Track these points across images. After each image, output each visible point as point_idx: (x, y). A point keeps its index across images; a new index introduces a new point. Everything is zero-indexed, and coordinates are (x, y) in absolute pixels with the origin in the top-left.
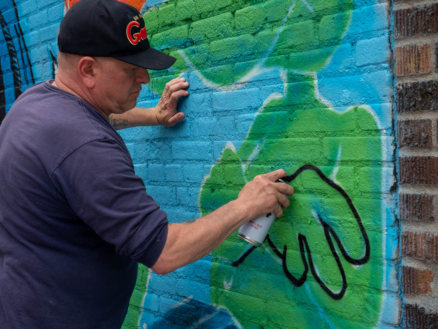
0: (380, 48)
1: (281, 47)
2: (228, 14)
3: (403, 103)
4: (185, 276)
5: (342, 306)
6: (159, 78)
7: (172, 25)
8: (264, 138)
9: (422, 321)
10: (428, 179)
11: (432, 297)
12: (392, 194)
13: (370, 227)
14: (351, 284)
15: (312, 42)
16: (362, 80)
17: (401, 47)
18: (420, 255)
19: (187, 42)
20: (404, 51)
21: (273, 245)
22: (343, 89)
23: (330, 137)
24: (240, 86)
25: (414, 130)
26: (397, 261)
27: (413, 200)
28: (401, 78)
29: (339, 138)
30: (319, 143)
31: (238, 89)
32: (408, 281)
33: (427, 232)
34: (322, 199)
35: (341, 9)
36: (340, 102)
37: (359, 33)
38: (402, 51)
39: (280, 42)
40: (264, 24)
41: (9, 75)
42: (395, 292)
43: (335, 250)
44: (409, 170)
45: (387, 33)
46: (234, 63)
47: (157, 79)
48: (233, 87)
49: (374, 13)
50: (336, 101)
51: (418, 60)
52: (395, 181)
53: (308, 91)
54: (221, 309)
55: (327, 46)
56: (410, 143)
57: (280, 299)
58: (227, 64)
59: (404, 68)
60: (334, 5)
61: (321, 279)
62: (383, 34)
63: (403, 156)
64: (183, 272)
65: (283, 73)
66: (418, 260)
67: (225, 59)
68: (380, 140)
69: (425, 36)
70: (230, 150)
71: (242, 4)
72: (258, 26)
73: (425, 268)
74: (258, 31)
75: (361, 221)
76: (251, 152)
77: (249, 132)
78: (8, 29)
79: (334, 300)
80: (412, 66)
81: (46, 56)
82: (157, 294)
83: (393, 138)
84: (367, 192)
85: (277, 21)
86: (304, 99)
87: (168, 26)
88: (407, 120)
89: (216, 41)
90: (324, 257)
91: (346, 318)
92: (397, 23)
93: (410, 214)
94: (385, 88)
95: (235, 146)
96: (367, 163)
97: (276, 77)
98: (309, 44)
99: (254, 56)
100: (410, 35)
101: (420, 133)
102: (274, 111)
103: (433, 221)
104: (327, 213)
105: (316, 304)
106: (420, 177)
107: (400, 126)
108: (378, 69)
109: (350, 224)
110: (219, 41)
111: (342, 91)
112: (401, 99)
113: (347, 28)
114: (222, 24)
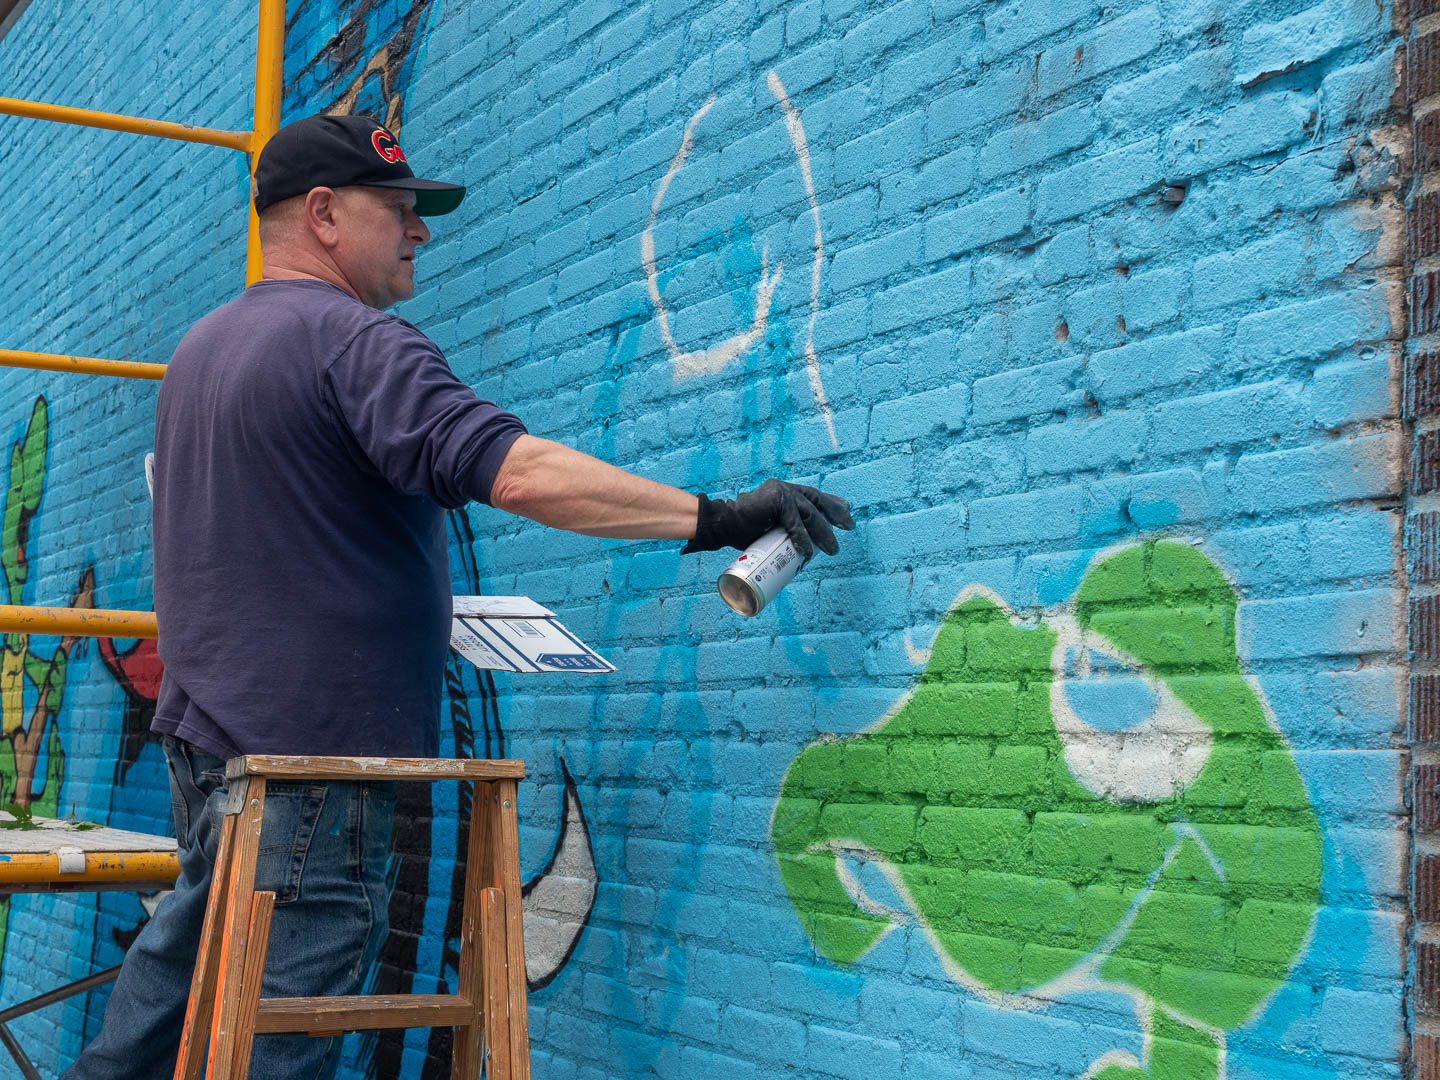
1: (1142, 939)
2: (1017, 816)
7: (875, 795)
17: (1430, 1036)
24: (1034, 1004)
37: (1331, 969)
38: (1433, 1047)
39: (1140, 927)
40: (1103, 869)
46: (1024, 941)
48: (1017, 1000)
49: (1370, 932)
62: (1390, 991)
71: (1053, 801)
74: (1088, 883)
78: (458, 669)
81: (550, 768)
85: (1136, 872)
89: (982, 873)
92: (1421, 972)
97: (1125, 1011)
99: (1073, 940)
108: (1371, 1073)
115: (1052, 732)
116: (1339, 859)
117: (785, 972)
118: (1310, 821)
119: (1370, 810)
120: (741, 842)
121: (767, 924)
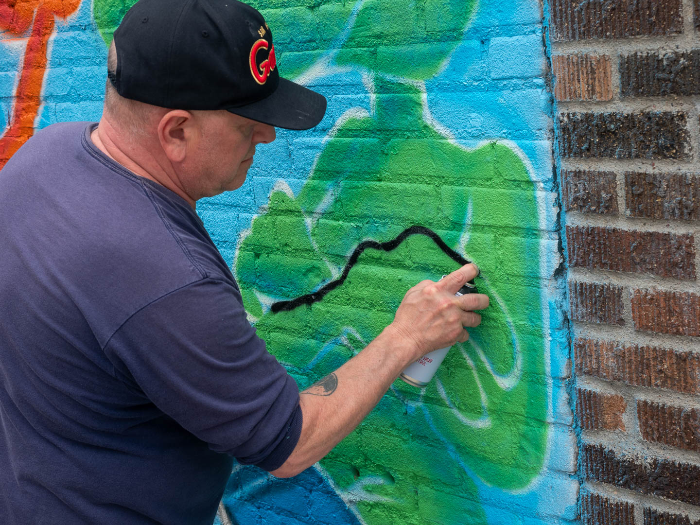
0: (530, 54)
1: (361, 34)
3: (570, 143)
5: (485, 444)
8: (341, 179)
9: (611, 469)
10: (614, 263)
11: (625, 435)
12: (556, 279)
13: (525, 329)
14: (498, 412)
15: (413, 32)
16: (501, 100)
18: (605, 374)
20: (568, 62)
22: (470, 112)
23: (452, 186)
25: (589, 186)
26: (568, 381)
27: (591, 292)
28: (565, 104)
29: (467, 188)
30: (435, 193)
32: (588, 411)
33: (614, 341)
36: (467, 132)
37: (493, 26)
38: (566, 62)
39: (358, 27)
42: (567, 425)
43: (469, 360)
44: (583, 246)
45: (540, 31)
46: (281, 51)
50: (460, 131)
51: (591, 79)
52: (562, 260)
53: (412, 110)
55: (439, 40)
56: (584, 206)
57: (383, 429)
59: (570, 89)
62: (534, 32)
63: (573, 224)
65: (367, 78)
66: (601, 380)
68: (535, 197)
69: (602, 43)
70: (284, 194)
73: (613, 393)
74: (320, 4)
76: (320, 200)
77: (314, 167)
80: (582, 87)
83: (556, 195)
84: (517, 276)
86: (405, 122)
88: (578, 170)
90: (452, 368)
91: (492, 461)
92: (555, 16)
93: (586, 313)
94: (539, 118)
95: (291, 187)
96: (516, 231)
98: (409, 35)
99: (314, 44)
100: (577, 38)
101: (599, 193)
102: (356, 136)
103: (624, 324)
105: (443, 439)
106: (601, 259)
107: (566, 178)
108: (526, 86)
111: (468, 115)
112: (566, 137)
113: (472, 16)
120: (72, 28)
121: (101, 78)
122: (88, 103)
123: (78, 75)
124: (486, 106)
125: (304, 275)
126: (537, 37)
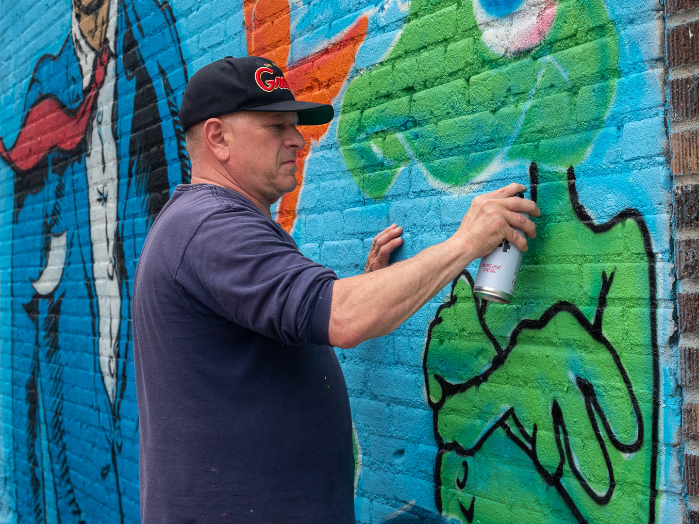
0: (653, 135)
1: (528, 130)
2: (461, 82)
3: (683, 214)
4: (406, 471)
5: (609, 515)
6: (373, 174)
7: (388, 96)
12: (671, 347)
13: (644, 397)
15: (567, 125)
16: (631, 180)
17: (678, 133)
19: (408, 121)
20: (682, 139)
21: (519, 423)
22: (607, 193)
24: (476, 187)
25: (697, 253)
26: (678, 447)
28: (680, 178)
29: (603, 264)
30: (578, 272)
31: (474, 192)
32: (693, 476)
34: (582, 354)
35: (603, 78)
36: (604, 212)
37: (626, 112)
38: (680, 138)
39: (527, 124)
40: (506, 97)
41: (176, 167)
42: (677, 493)
43: (599, 431)
44: (691, 312)
45: (662, 113)
46: (469, 153)
47: (369, 176)
48: (467, 188)
49: (645, 84)
52: (676, 329)
53: (563, 195)
54: (452, 519)
55: (586, 130)
56: (693, 273)
57: (529, 504)
58: (459, 155)
59: (684, 163)
60: (594, 72)
61: (581, 475)
62: (657, 114)
63: (684, 291)
64: (403, 463)
67: (457, 148)
68: (655, 268)
71: (479, 67)
72: (498, 99)
74: (499, 107)
75: (631, 387)
78: (175, 99)
79: (598, 506)
80: (693, 161)
82: (368, 498)
83: (672, 266)
84: (638, 345)
85: (523, 93)
86: (557, 207)
87: (383, 98)
88: (688, 239)
89: (445, 121)
90: (585, 441)
92: (673, 98)
93: (693, 377)
94: (660, 193)
96: (639, 302)
97: (521, 175)
98: (563, 128)
99: (493, 144)
100: (690, 115)
104: (589, 376)
107: (679, 247)
108: (651, 165)
109: (618, 391)
110: (450, 121)
111: (606, 196)
112: (679, 209)
113: (611, 105)
114: (452, 96)
115: (475, 27)
116: (627, 47)
117: (350, 214)
118: (611, 30)
119: (642, 13)
120: (323, 147)
121: (339, 190)
122: (328, 213)
123: (324, 189)
124: (620, 186)
125: (476, 357)
126: (660, 119)
